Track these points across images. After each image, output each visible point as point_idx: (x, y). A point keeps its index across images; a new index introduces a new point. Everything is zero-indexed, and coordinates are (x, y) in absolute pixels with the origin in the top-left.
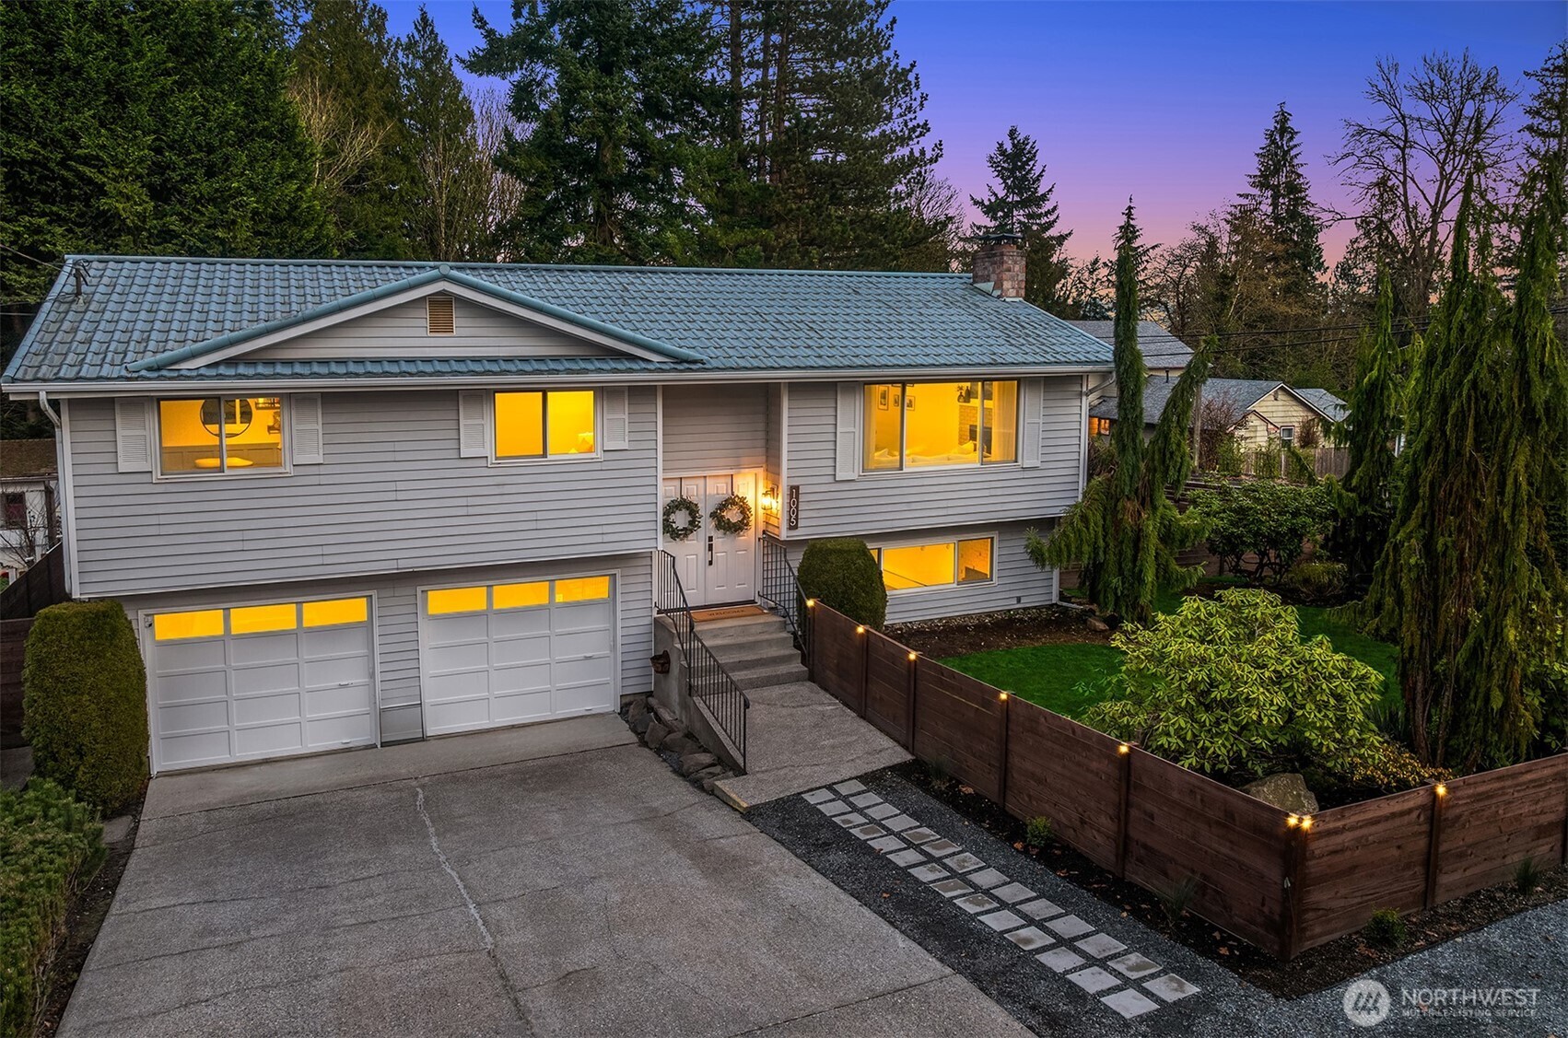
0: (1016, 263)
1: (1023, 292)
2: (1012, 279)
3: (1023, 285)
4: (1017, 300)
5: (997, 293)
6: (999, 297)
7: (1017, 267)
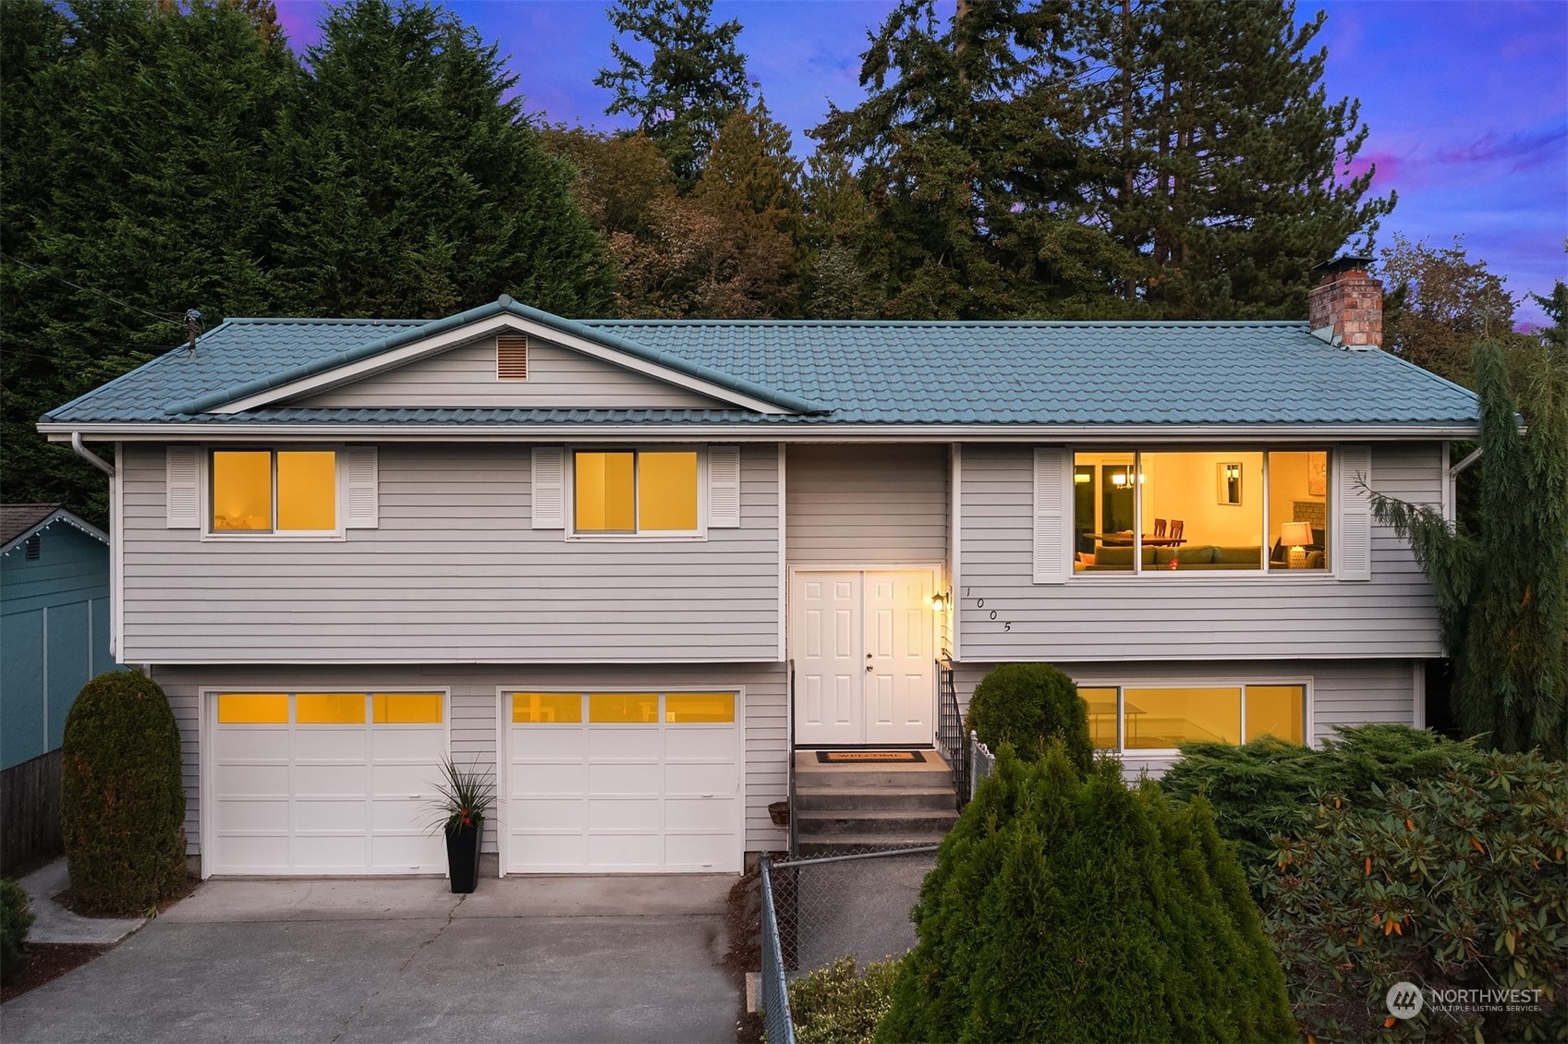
0: (1364, 295)
1: (1379, 338)
2: (1359, 318)
3: (1379, 327)
4: (1369, 348)
5: (1337, 340)
6: (1340, 345)
7: (1367, 302)
